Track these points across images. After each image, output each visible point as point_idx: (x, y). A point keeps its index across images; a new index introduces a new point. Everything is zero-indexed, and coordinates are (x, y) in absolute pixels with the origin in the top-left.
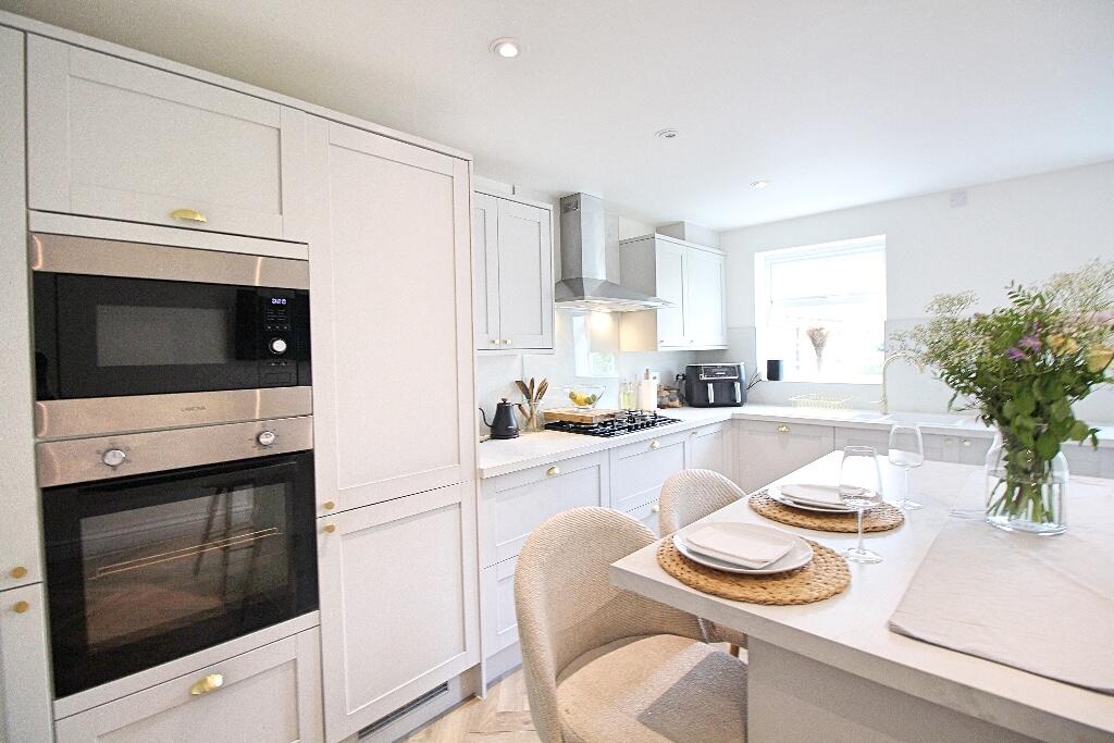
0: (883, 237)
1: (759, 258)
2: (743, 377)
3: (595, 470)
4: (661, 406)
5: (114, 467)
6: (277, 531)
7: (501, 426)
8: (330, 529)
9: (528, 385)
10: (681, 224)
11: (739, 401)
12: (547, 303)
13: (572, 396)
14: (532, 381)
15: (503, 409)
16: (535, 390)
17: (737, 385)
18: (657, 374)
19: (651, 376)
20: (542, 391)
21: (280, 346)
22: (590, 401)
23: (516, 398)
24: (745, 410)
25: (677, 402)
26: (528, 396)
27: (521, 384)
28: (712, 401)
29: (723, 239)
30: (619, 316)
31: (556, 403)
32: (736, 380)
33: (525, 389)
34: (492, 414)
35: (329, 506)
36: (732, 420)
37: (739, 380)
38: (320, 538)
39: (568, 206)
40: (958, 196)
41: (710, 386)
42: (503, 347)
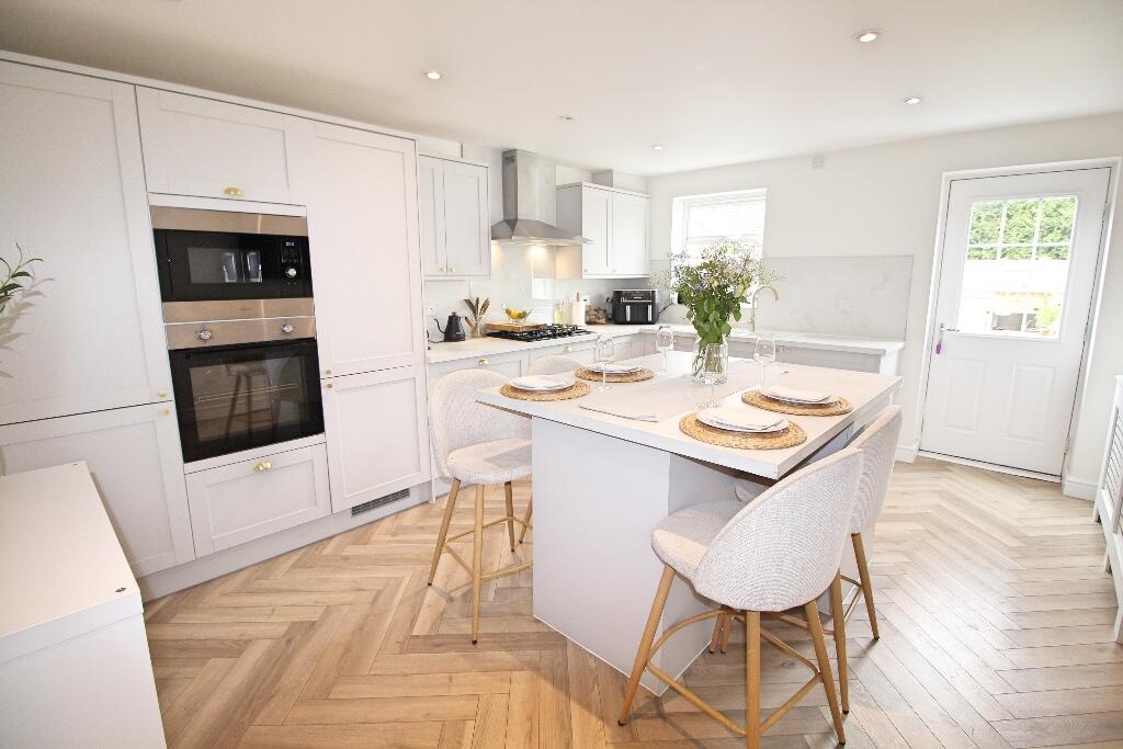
0: (765, 190)
1: (677, 201)
2: (657, 301)
3: (517, 364)
4: (589, 323)
5: (205, 341)
6: (297, 384)
7: (452, 332)
8: (330, 386)
9: (474, 303)
10: (610, 172)
11: (650, 319)
12: (484, 240)
13: (508, 312)
14: (477, 301)
15: (453, 320)
16: (480, 307)
17: (650, 307)
18: (588, 297)
19: (582, 298)
20: (485, 306)
21: (292, 272)
22: (523, 316)
23: (463, 312)
24: (655, 327)
25: (603, 321)
26: (475, 312)
27: (468, 302)
28: (628, 319)
29: (648, 185)
30: (554, 250)
31: (496, 317)
32: (649, 303)
33: (472, 306)
34: (444, 325)
35: (329, 372)
36: (640, 333)
37: (653, 304)
38: (324, 392)
39: (509, 158)
40: (818, 160)
41: (628, 308)
42: (449, 273)
